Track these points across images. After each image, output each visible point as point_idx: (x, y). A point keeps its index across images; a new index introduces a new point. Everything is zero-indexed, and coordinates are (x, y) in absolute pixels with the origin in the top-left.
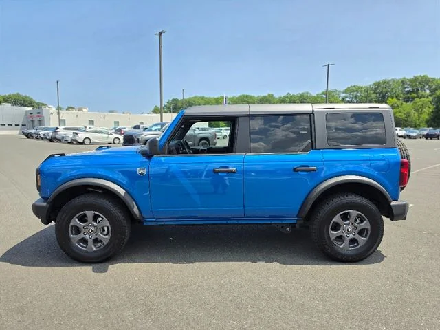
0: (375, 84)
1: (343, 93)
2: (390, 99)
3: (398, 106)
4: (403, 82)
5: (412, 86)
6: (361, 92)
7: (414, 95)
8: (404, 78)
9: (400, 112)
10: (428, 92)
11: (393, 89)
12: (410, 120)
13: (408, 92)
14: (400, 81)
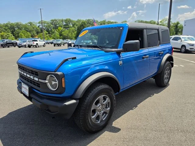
0: (51, 21)
1: (38, 23)
2: (59, 27)
3: (64, 31)
4: (62, 21)
5: (66, 23)
6: (46, 23)
7: (67, 26)
8: (62, 19)
9: (65, 33)
10: (71, 25)
11: (59, 23)
12: (69, 36)
13: (65, 25)
14: (61, 20)
